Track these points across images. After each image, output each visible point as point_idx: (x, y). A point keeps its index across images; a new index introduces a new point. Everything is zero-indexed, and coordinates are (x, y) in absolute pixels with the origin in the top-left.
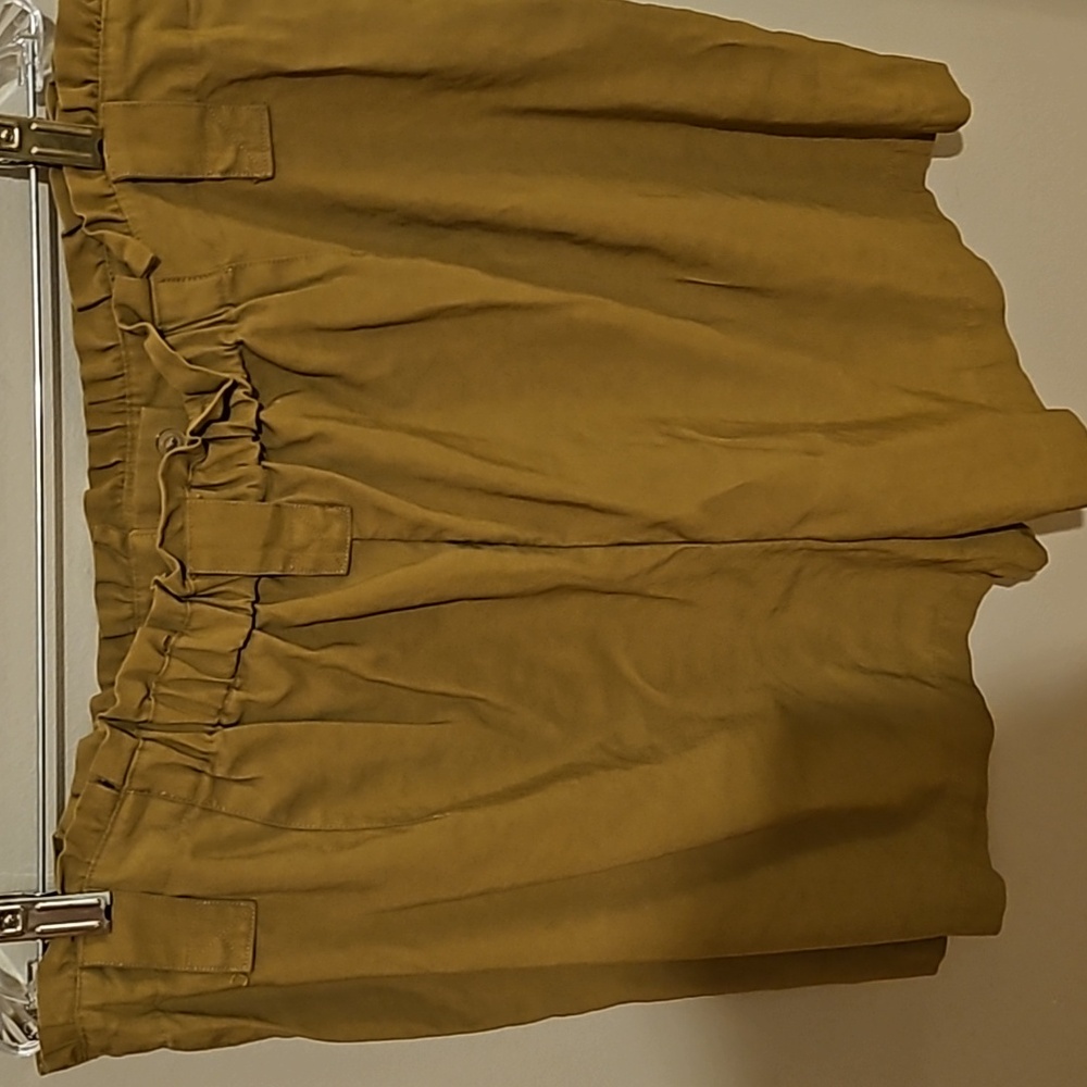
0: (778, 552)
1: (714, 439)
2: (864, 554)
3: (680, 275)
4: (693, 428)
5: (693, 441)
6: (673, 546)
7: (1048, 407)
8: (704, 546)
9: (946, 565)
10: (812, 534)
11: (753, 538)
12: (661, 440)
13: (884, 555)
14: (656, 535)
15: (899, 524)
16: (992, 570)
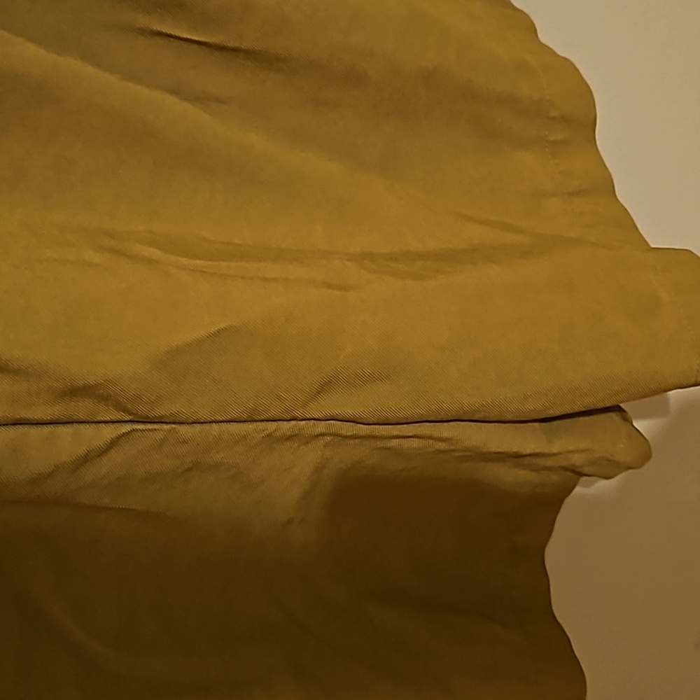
0: (289, 438)
1: (185, 261)
2: (415, 443)
3: (143, 20)
4: (153, 243)
5: (150, 262)
6: (112, 426)
7: (653, 246)
8: (166, 427)
9: (526, 461)
10: (336, 411)
11: (245, 417)
12: (96, 257)
13: (440, 446)
14: (81, 408)
15: (467, 400)
16: (582, 467)
